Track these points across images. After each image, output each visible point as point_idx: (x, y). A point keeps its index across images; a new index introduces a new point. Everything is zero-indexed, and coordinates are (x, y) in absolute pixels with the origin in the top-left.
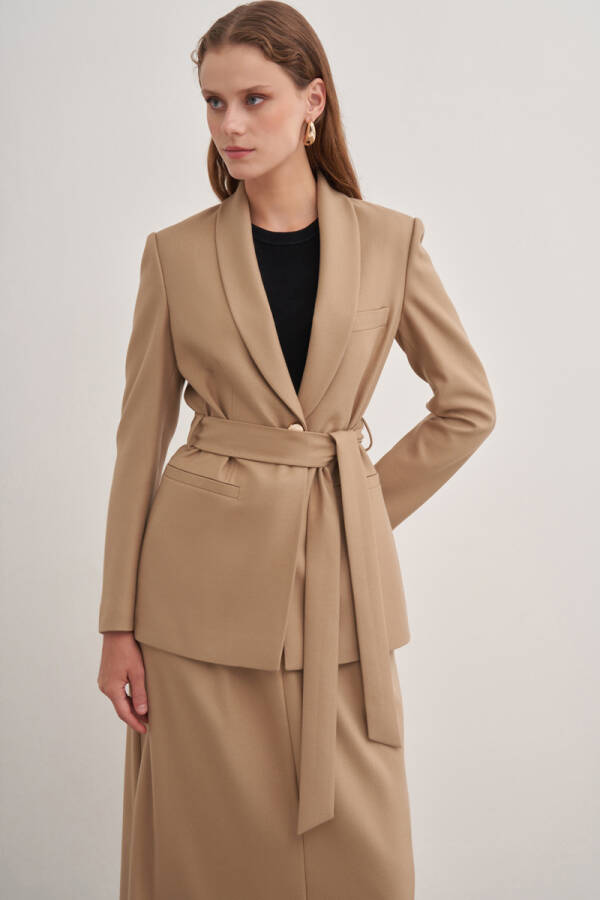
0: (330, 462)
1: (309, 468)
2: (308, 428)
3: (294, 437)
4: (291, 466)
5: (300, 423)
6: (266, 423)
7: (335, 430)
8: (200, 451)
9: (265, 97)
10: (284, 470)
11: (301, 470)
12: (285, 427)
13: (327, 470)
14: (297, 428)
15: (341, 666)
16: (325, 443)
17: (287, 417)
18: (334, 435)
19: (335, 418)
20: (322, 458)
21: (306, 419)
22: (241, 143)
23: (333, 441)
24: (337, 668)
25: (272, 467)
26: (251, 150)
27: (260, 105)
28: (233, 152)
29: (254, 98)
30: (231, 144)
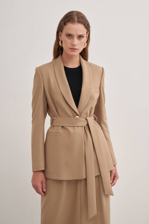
0: (87, 125)
1: (82, 127)
2: (80, 116)
3: (77, 119)
4: (77, 126)
5: (78, 115)
6: (70, 116)
7: (87, 117)
8: (54, 126)
9: (83, 37)
10: (76, 128)
11: (80, 127)
12: (74, 117)
13: (87, 127)
14: (77, 117)
15: (96, 176)
16: (85, 120)
17: (75, 114)
18: (87, 118)
19: (87, 114)
20: (85, 124)
21: (80, 114)
22: (76, 47)
23: (87, 119)
24: (95, 177)
25: (73, 127)
26: (77, 49)
27: (82, 39)
28: (73, 49)
29: (80, 37)
30: (73, 47)
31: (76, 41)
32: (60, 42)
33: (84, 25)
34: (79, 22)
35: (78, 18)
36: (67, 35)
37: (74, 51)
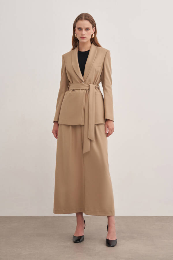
0: (89, 89)
1: (85, 90)
2: (85, 83)
3: (83, 85)
4: (82, 90)
5: (83, 82)
6: (79, 83)
9: (89, 29)
12: (81, 83)
17: (81, 81)
19: (90, 81)
20: (87, 88)
21: (85, 81)
22: (84, 36)
23: (89, 85)
25: (79, 90)
26: (85, 38)
28: (83, 38)
29: (87, 29)
30: (83, 36)
31: (84, 32)
32: (75, 34)
33: (90, 21)
34: (86, 19)
35: (85, 17)
36: (78, 29)
37: (83, 39)
